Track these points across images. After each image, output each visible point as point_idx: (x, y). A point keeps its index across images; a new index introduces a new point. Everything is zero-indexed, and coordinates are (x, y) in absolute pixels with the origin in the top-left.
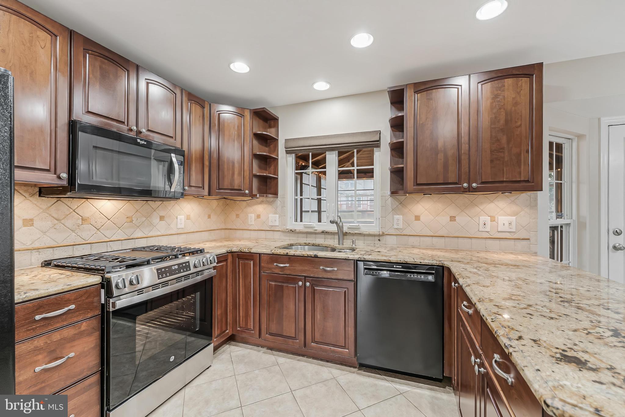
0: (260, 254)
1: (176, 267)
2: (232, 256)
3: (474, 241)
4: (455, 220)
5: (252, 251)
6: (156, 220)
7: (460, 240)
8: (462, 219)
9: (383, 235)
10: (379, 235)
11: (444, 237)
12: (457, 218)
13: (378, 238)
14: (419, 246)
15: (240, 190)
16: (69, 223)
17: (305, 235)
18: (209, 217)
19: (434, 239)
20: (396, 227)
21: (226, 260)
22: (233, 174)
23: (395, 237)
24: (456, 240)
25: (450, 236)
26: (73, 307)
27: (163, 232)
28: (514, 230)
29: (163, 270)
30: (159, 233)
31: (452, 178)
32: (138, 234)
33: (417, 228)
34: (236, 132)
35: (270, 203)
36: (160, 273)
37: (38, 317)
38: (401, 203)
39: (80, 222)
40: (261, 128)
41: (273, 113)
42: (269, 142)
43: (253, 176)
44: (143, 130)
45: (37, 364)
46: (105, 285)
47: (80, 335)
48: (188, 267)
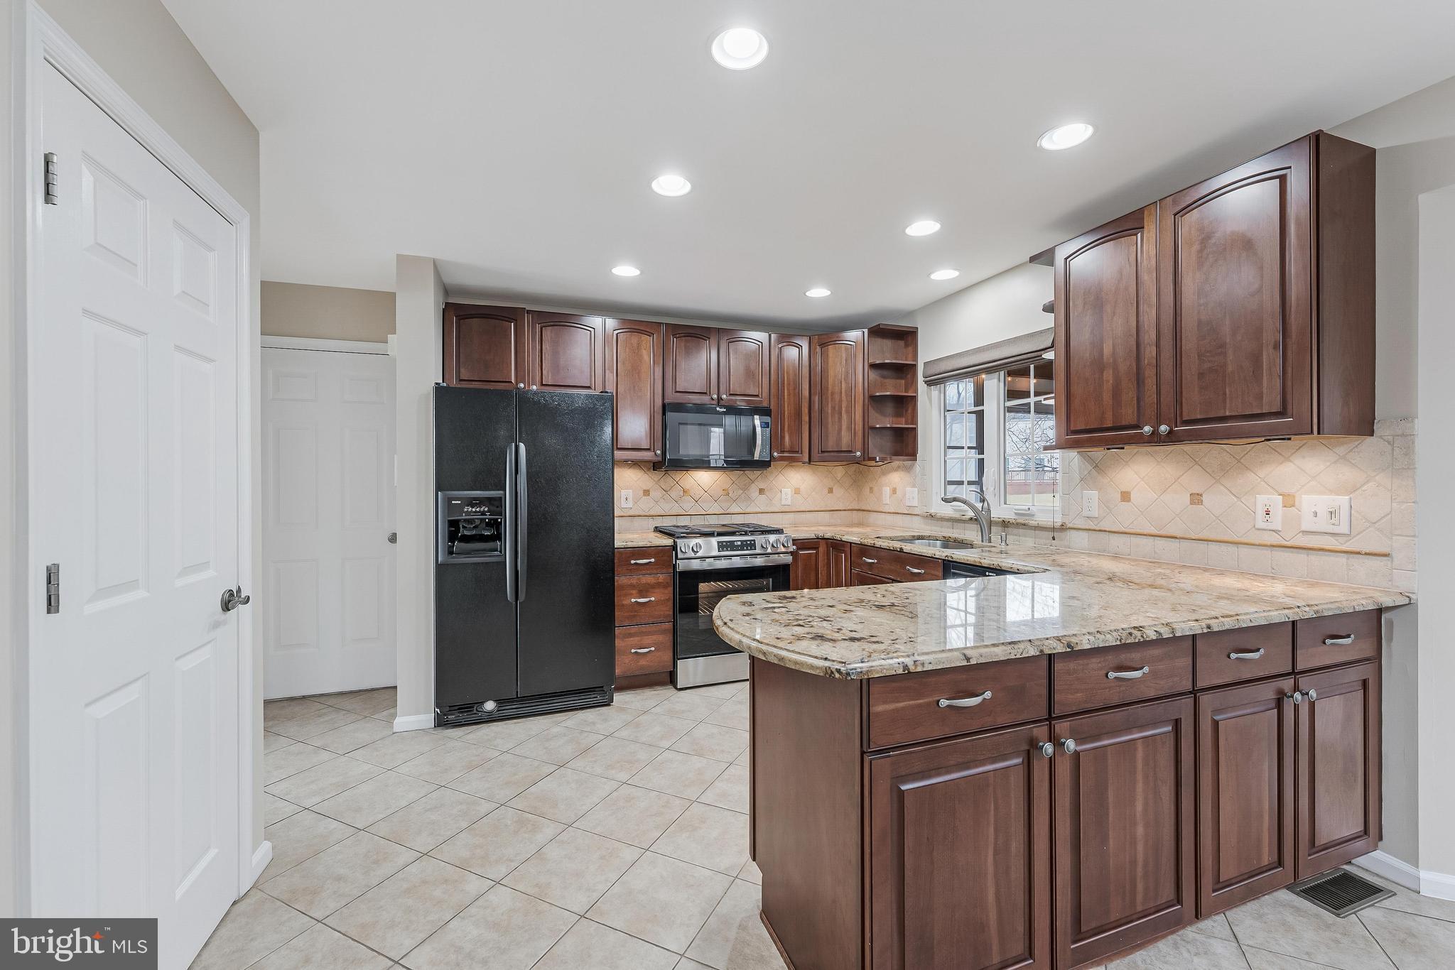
0: (851, 543)
1: (739, 543)
2: (827, 544)
3: (1244, 550)
4: (1200, 502)
5: (844, 538)
6: (754, 492)
7: (1213, 546)
8: (1216, 500)
9: (1063, 528)
10: (1053, 529)
11: (1176, 538)
12: (1204, 498)
13: (1051, 534)
14: (1129, 555)
15: (850, 452)
16: (674, 494)
17: (949, 524)
18: (831, 491)
19: (1160, 542)
20: (1086, 513)
21: (816, 548)
22: (840, 430)
23: (1085, 534)
24: (1203, 546)
25: (1188, 536)
26: (653, 560)
27: (763, 509)
28: (1344, 528)
29: (724, 544)
30: (759, 510)
31: (1129, 415)
32: (734, 509)
33: (1125, 517)
34: (843, 369)
35: (908, 469)
36: (721, 546)
37: (633, 562)
38: (1097, 466)
39: (682, 493)
40: (887, 352)
41: (905, 323)
42: (904, 371)
43: (870, 429)
44: (724, 396)
45: (631, 595)
46: (674, 547)
47: (658, 585)
48: (752, 545)
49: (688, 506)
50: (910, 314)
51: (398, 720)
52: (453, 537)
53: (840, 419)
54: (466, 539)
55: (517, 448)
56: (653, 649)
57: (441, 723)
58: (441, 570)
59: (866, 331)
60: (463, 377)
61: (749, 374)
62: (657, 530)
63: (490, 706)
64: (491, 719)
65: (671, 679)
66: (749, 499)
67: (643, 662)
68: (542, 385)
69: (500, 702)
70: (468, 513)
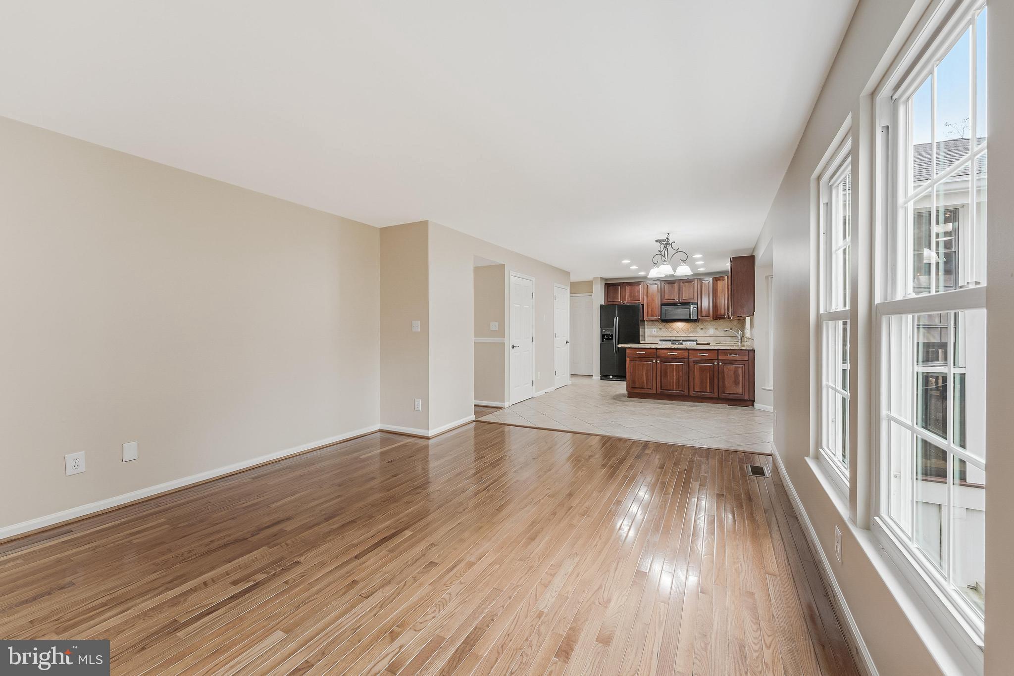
16: (669, 330)
27: (702, 335)
32: (691, 335)
39: (672, 329)
44: (681, 300)
49: (674, 333)
51: (593, 378)
52: (603, 338)
54: (606, 339)
55: (617, 318)
57: (601, 379)
58: (601, 346)
60: (608, 301)
61: (690, 293)
63: (611, 377)
64: (611, 380)
66: (696, 332)
68: (628, 301)
69: (614, 376)
70: (607, 333)
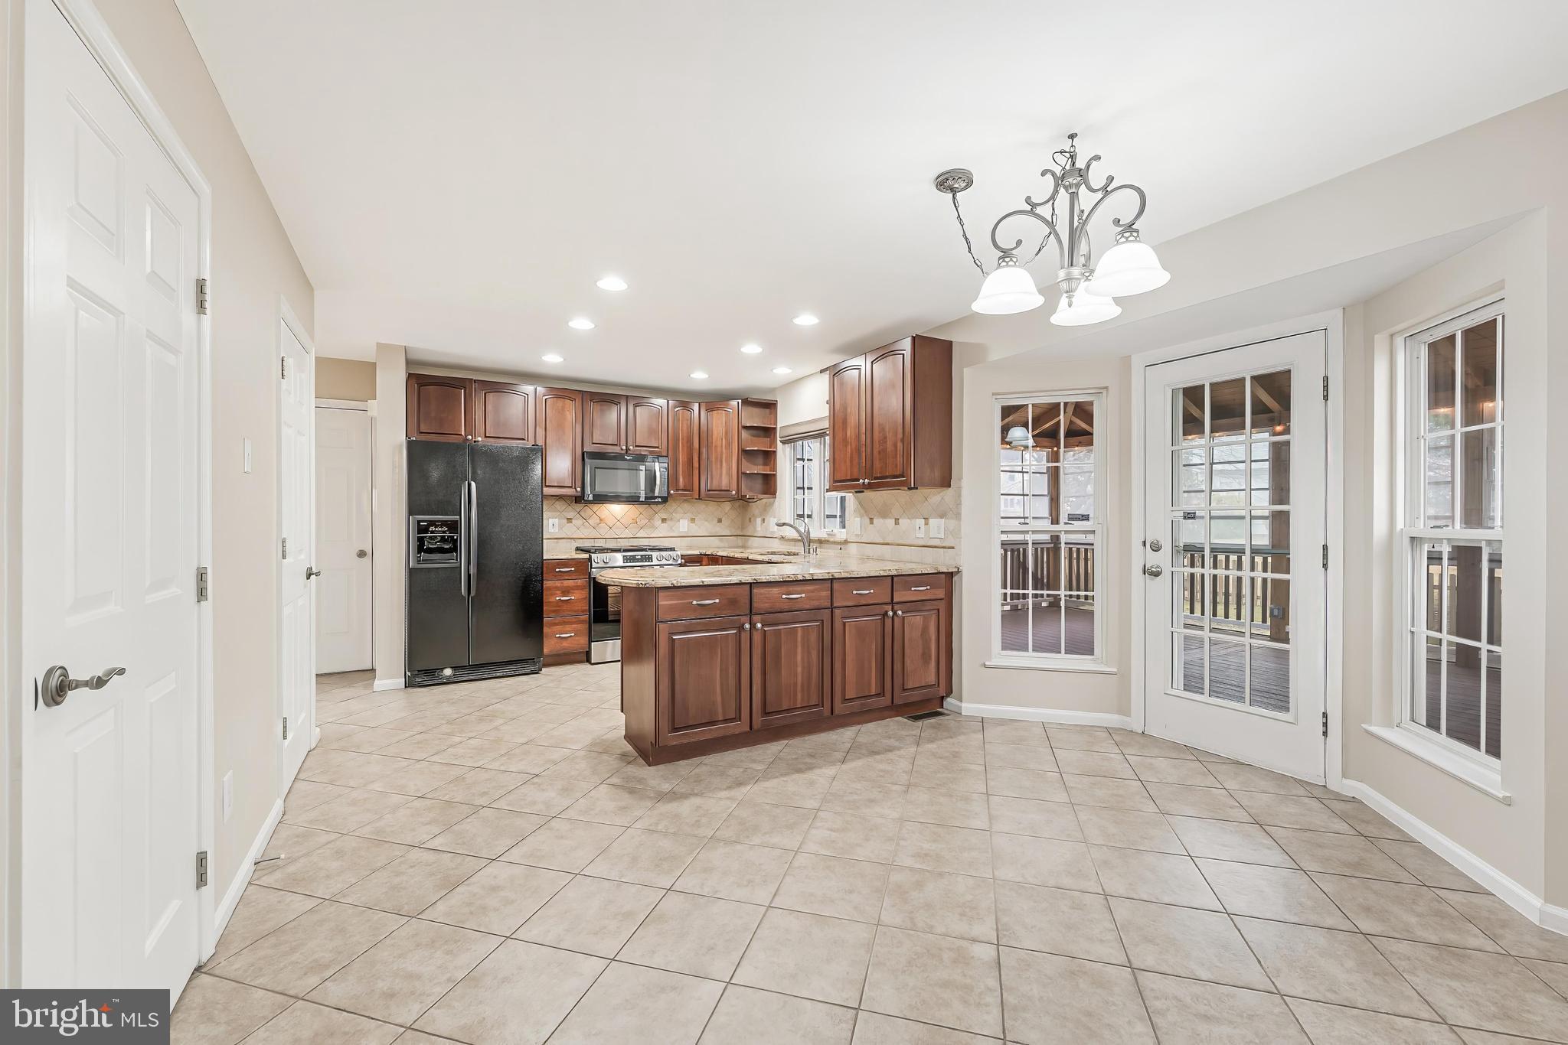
0: (721, 557)
1: (640, 557)
2: (709, 558)
4: (898, 523)
6: (657, 522)
8: (904, 522)
9: (846, 542)
10: (841, 543)
11: (890, 544)
12: (900, 521)
13: (839, 547)
15: (729, 490)
16: (592, 522)
18: (720, 521)
19: (884, 547)
20: (855, 531)
21: (700, 562)
22: (720, 474)
23: (855, 545)
24: (901, 547)
25: (894, 543)
26: (573, 569)
27: (662, 534)
28: (942, 536)
29: (629, 557)
30: (659, 535)
31: (856, 473)
32: (640, 534)
33: (870, 533)
34: (723, 428)
35: (771, 504)
36: (626, 559)
37: (558, 570)
39: (598, 521)
40: (753, 418)
41: (769, 398)
42: (768, 432)
43: (742, 475)
44: (631, 448)
45: (556, 595)
46: (590, 559)
47: (577, 588)
48: (650, 558)
49: (604, 531)
50: (772, 390)
51: (376, 682)
52: (420, 548)
53: (721, 465)
54: (430, 551)
55: (469, 485)
56: (573, 634)
57: (410, 684)
58: (412, 573)
59: (740, 401)
60: (421, 431)
61: (652, 432)
62: (578, 549)
63: (448, 672)
64: (448, 681)
65: (587, 658)
66: (654, 527)
67: (565, 644)
68: (486, 437)
69: (454, 668)
70: (432, 532)
